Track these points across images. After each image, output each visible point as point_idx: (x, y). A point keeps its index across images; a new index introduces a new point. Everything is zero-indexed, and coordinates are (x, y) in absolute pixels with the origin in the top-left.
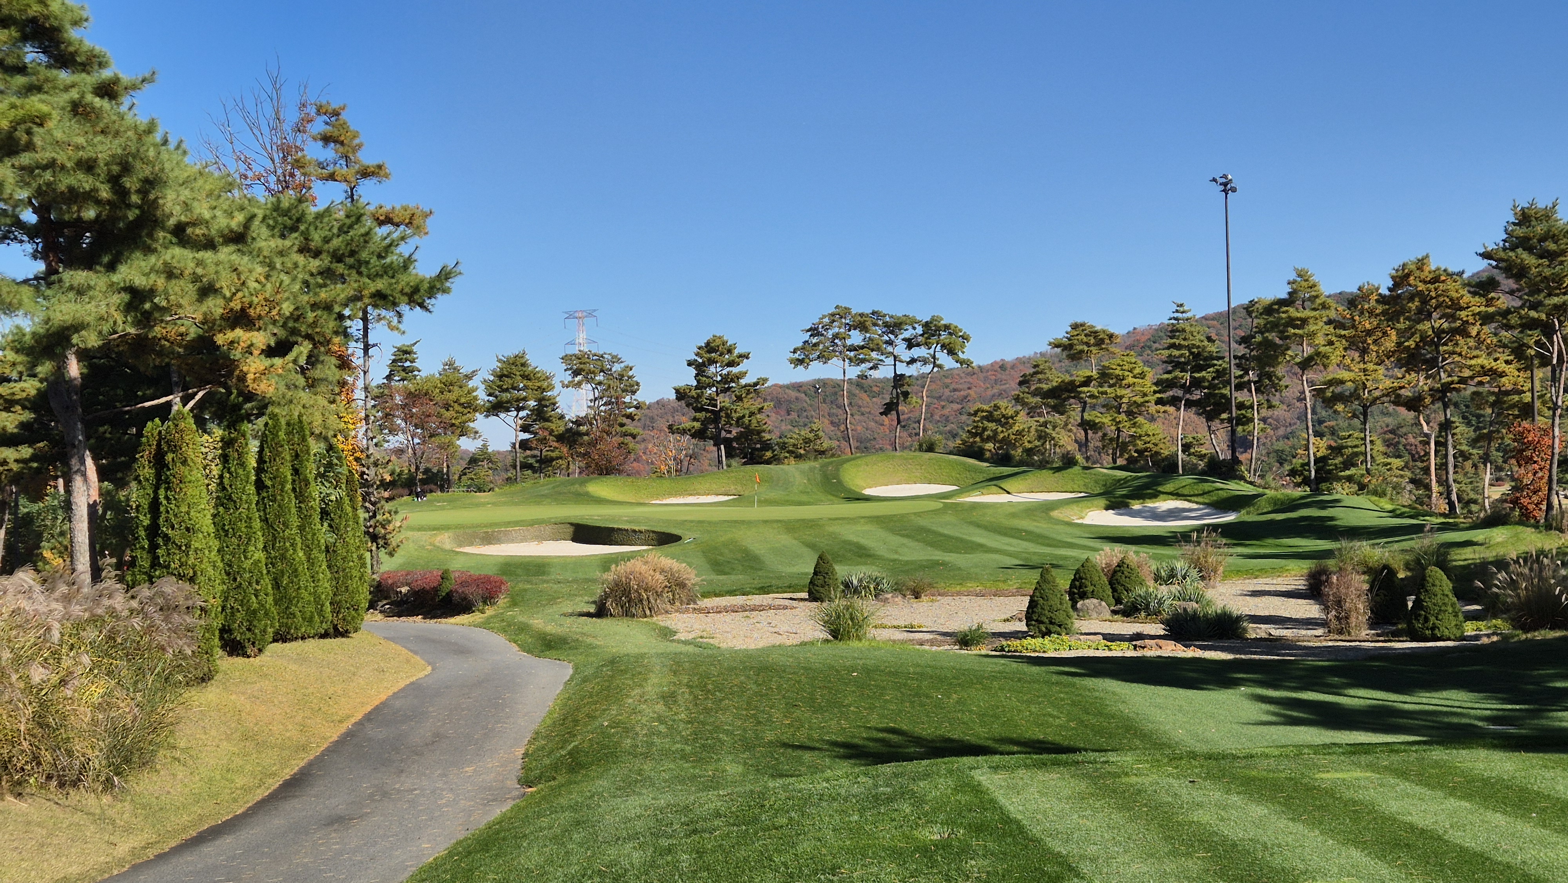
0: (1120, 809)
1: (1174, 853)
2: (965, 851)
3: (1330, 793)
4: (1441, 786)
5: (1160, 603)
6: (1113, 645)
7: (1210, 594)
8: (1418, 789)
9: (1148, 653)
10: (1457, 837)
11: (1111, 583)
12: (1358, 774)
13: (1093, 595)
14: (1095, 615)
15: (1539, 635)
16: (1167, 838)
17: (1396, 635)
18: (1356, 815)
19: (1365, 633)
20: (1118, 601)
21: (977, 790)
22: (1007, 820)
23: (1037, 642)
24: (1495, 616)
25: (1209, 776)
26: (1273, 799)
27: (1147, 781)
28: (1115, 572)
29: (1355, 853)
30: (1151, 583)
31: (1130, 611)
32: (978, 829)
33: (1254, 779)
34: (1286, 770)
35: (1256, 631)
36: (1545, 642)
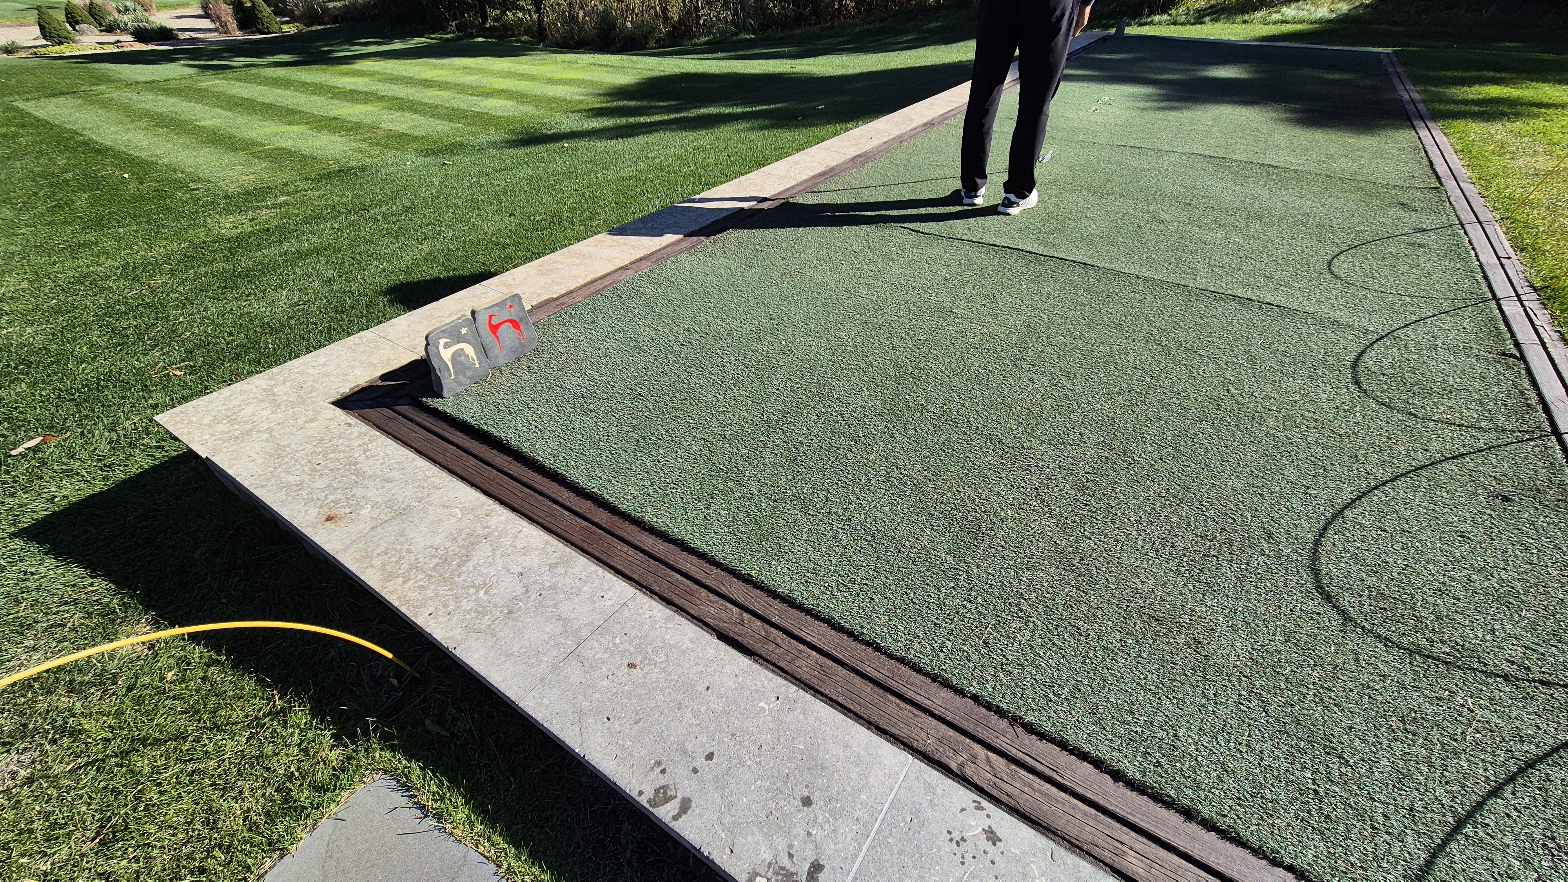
0: (101, 108)
1: (132, 121)
2: (16, 135)
3: (206, 90)
4: (255, 82)
5: (126, 25)
6: (105, 47)
7: (151, 19)
8: (245, 84)
9: (125, 49)
10: (261, 99)
11: (91, 15)
12: (219, 81)
13: (83, 22)
14: (89, 33)
15: (314, 28)
16: (128, 116)
17: (253, 33)
18: (218, 97)
19: (238, 33)
20: (101, 25)
21: (17, 109)
22: (38, 120)
23: (57, 48)
24: (296, 22)
25: (147, 90)
26: (180, 96)
27: (114, 95)
28: (91, 8)
29: (219, 110)
30: (116, 15)
31: (110, 29)
32: (23, 126)
33: (169, 89)
34: (184, 83)
35: (183, 36)
36: (317, 31)
